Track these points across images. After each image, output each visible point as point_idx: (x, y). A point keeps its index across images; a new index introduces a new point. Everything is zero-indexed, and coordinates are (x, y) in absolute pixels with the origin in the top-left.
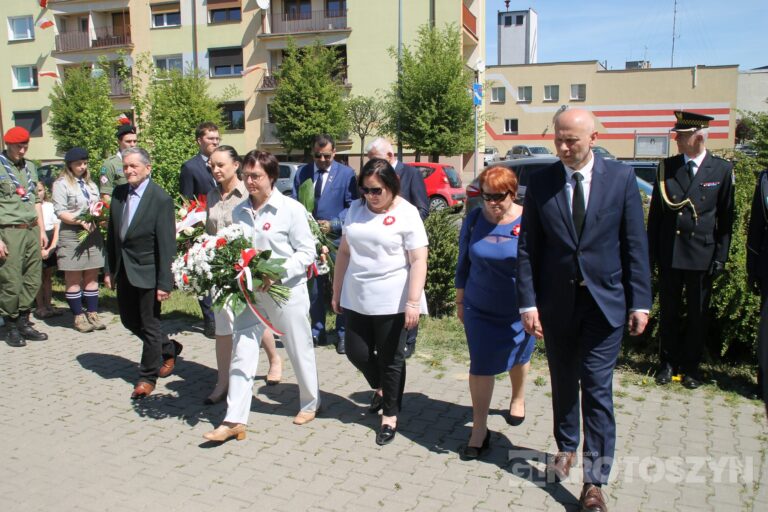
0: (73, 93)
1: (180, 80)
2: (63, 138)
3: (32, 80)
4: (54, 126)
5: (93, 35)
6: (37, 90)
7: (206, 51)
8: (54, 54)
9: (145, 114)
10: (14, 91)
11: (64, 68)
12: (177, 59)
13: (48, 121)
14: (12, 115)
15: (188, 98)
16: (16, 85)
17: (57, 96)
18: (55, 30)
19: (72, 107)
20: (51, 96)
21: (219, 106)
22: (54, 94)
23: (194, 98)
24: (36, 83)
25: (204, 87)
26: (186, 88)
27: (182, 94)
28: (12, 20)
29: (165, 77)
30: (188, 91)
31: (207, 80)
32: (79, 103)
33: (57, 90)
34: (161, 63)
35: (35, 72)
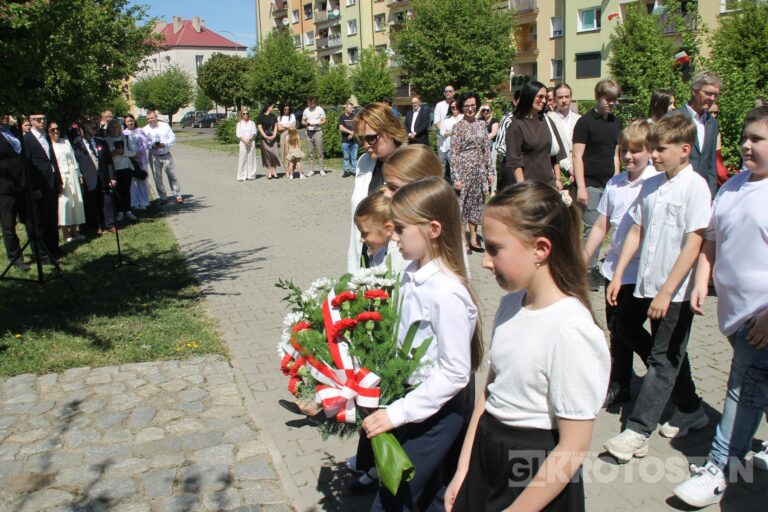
0: (633, 32)
1: (753, 10)
2: (620, 78)
3: (595, 22)
4: (612, 65)
6: (598, 31)
10: (578, 33)
13: (608, 61)
14: (574, 57)
15: (762, 29)
16: (580, 29)
17: (617, 36)
19: (631, 47)
20: (612, 36)
22: (615, 34)
24: (599, 25)
26: (759, 18)
27: (754, 25)
29: (736, 7)
30: (762, 22)
32: (639, 42)
33: (618, 29)
35: (599, 13)
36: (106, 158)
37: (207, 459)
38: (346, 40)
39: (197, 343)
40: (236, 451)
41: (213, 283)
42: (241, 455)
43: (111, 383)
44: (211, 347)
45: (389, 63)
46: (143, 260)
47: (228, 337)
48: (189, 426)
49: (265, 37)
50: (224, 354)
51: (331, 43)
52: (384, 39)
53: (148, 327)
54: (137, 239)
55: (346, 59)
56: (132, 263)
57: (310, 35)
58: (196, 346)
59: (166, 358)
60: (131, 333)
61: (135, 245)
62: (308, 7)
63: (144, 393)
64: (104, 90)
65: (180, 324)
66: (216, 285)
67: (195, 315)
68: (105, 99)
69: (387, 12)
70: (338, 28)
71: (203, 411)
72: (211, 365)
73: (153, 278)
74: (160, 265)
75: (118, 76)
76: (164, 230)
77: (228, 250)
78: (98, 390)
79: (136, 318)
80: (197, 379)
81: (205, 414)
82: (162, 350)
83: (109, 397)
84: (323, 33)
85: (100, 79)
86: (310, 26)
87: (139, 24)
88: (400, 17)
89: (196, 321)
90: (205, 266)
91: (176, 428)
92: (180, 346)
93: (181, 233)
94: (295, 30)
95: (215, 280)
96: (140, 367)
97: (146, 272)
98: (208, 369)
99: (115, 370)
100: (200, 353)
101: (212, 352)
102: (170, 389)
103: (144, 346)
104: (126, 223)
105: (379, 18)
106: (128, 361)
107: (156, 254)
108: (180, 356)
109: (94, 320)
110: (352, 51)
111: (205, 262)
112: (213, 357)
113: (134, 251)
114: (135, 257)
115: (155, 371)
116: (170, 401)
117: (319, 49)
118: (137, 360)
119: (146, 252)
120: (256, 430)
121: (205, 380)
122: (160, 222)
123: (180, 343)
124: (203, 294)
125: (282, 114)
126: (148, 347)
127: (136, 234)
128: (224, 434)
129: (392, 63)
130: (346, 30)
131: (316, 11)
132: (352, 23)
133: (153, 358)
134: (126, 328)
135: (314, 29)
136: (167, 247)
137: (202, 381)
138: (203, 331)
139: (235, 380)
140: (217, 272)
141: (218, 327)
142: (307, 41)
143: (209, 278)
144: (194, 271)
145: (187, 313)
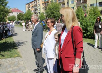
0: (78, 10)
5: (81, 2)
7: (98, 3)
8: (76, 5)
9: (88, 13)
11: (77, 7)
12: (94, 4)
18: (76, 2)
19: (78, 12)
20: (75, 11)
21: (100, 11)
23: (96, 10)
25: (98, 8)
27: (94, 10)
28: (71, 1)
31: (98, 7)
34: (91, 5)
35: (73, 8)
36: (4, 28)
38: (38, 11)
39: (17, 55)
40: (23, 71)
42: (24, 72)
43: (4, 62)
44: (19, 56)
45: (44, 14)
46: (9, 43)
47: (21, 54)
48: (16, 68)
49: (27, 11)
50: (21, 57)
51: (36, 12)
52: (44, 11)
53: (10, 53)
54: (8, 40)
55: (38, 14)
56: (7, 44)
57: (33, 10)
61: (8, 41)
62: (33, 7)
63: (9, 63)
64: (3, 18)
66: (20, 47)
69: (44, 7)
70: (37, 10)
72: (19, 58)
73: (11, 46)
74: (12, 44)
75: (5, 16)
76: (12, 39)
77: (22, 41)
78: (2, 63)
79: (8, 52)
80: (17, 61)
81: (18, 66)
82: (12, 56)
83: (4, 64)
84: (35, 10)
86: (33, 9)
87: (8, 9)
88: (46, 8)
89: (17, 52)
91: (14, 68)
93: (14, 39)
94: (31, 10)
96: (8, 59)
97: (9, 45)
99: (5, 59)
100: (18, 57)
104: (7, 37)
105: (43, 8)
106: (7, 58)
107: (11, 42)
108: (14, 57)
109: (2, 52)
110: (39, 13)
112: (19, 57)
113: (8, 42)
114: (8, 43)
115: (11, 59)
116: (13, 64)
117: (34, 13)
118: (8, 58)
119: (9, 42)
120: (26, 68)
122: (11, 37)
123: (15, 55)
124: (18, 48)
125: (29, 22)
126: (10, 56)
129: (45, 14)
130: (38, 10)
131: (34, 7)
132: (39, 9)
133: (10, 58)
134: (6, 53)
135: (34, 10)
136: (13, 41)
139: (23, 61)
140: (20, 45)
142: (33, 11)
144: (17, 45)
145: (15, 51)
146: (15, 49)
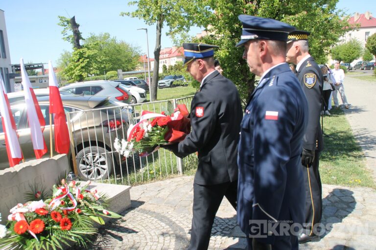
37: (363, 240)
39: (361, 180)
41: (367, 151)
44: (368, 184)
53: (335, 168)
56: (328, 136)
58: (360, 182)
59: (344, 185)
60: (326, 170)
63: (332, 200)
64: (321, 52)
65: (351, 169)
66: (370, 153)
67: (359, 166)
68: (321, 57)
71: (362, 215)
72: (368, 193)
73: (335, 145)
75: (328, 45)
76: (344, 121)
79: (329, 163)
80: (360, 198)
81: (363, 217)
82: (342, 181)
85: (320, 47)
89: (360, 169)
90: (363, 142)
92: (351, 180)
93: (351, 124)
95: (368, 149)
96: (330, 187)
98: (366, 195)
100: (362, 186)
101: (369, 186)
102: (345, 200)
103: (333, 177)
106: (324, 183)
108: (351, 185)
111: (363, 140)
112: (369, 189)
118: (329, 183)
121: (364, 200)
122: (341, 117)
124: (364, 156)
126: (335, 178)
127: (330, 122)
128: (373, 230)
133: (337, 184)
134: (324, 167)
137: (362, 200)
138: (364, 174)
140: (370, 145)
141: (373, 174)
143: (366, 148)
144: (358, 144)
145: (356, 164)
146: (349, 156)
